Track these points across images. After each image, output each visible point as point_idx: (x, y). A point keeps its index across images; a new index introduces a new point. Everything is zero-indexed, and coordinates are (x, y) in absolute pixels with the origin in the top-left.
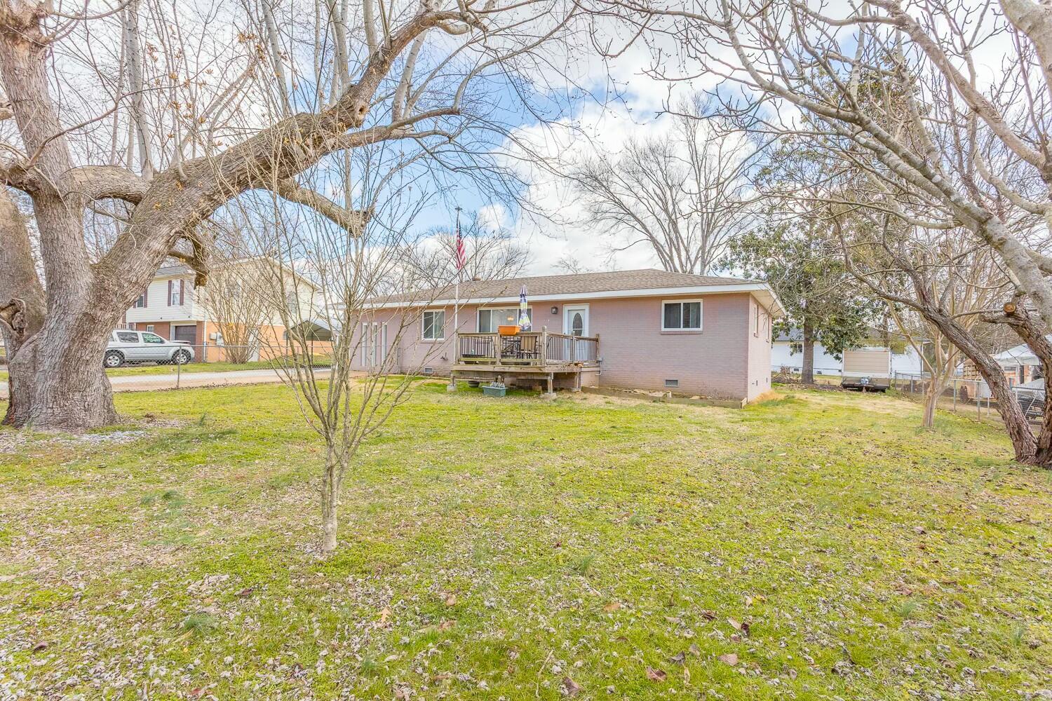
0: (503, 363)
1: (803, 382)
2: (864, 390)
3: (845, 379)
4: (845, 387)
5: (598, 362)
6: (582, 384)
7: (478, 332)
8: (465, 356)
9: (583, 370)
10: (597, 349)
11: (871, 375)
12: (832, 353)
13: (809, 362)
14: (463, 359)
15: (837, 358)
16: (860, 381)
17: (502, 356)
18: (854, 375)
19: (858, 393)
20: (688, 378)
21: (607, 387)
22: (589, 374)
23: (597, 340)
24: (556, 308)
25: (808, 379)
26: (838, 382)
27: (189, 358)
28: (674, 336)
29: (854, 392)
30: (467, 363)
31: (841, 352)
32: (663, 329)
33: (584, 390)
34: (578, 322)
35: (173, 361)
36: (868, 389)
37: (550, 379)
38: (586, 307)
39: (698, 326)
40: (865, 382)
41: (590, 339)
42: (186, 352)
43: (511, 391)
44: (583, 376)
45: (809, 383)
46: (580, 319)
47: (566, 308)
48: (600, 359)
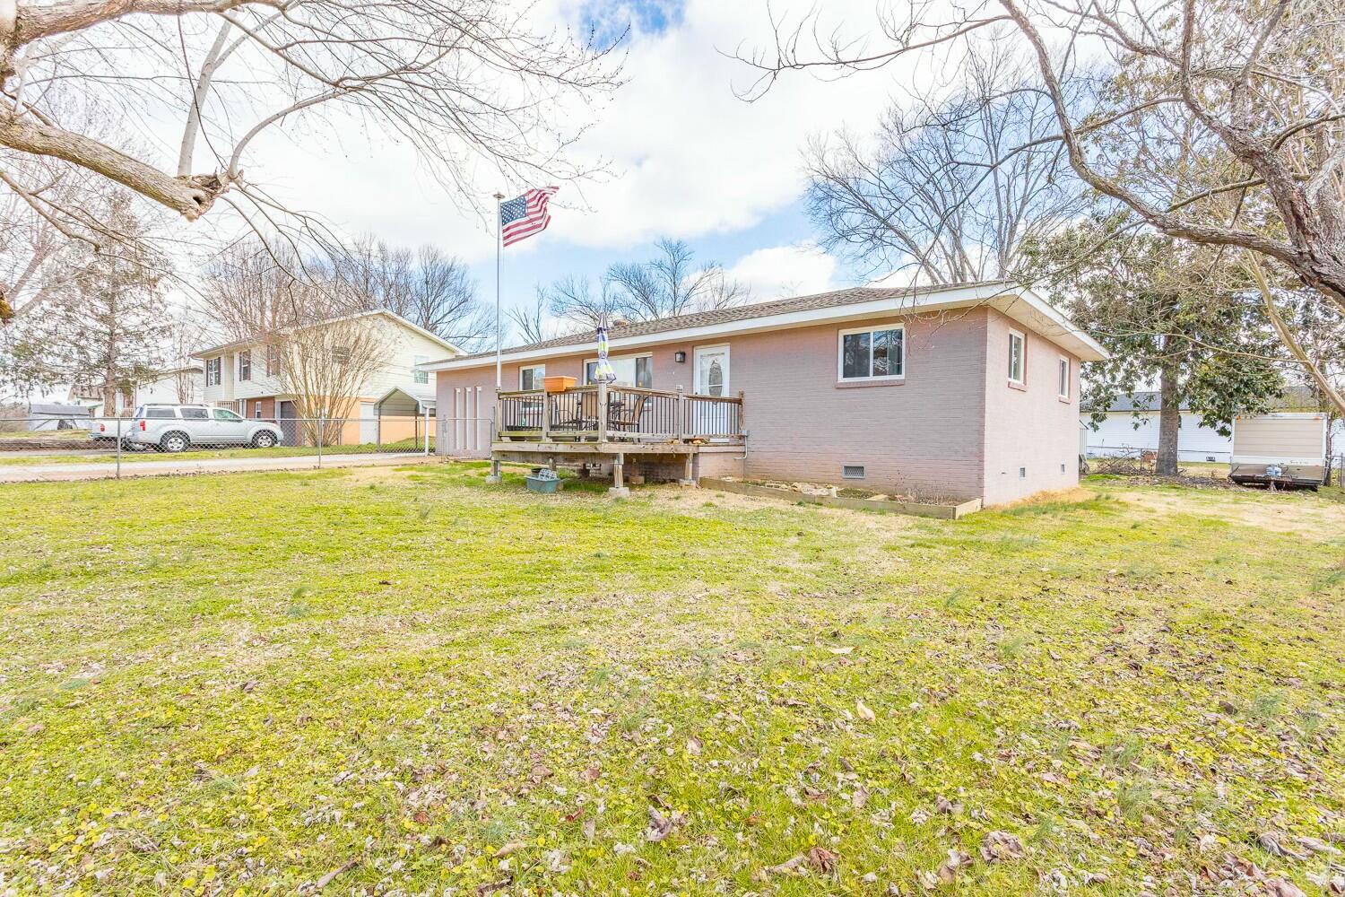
0: (555, 439)
1: (1159, 472)
2: (1272, 486)
3: (1236, 467)
4: (1240, 481)
5: (742, 437)
6: (702, 473)
7: (521, 390)
8: (510, 428)
9: (701, 449)
10: (740, 417)
11: (1287, 462)
12: (1213, 425)
13: (1170, 440)
14: (505, 433)
15: (1224, 432)
16: (1265, 471)
17: (553, 427)
18: (1252, 461)
19: (1258, 492)
20: (881, 462)
21: (753, 481)
22: (716, 457)
23: (739, 402)
24: (683, 352)
25: (1165, 468)
26: (1224, 473)
27: (275, 440)
28: (857, 391)
29: (1251, 490)
30: (514, 439)
31: (1229, 421)
32: (841, 379)
33: (704, 483)
34: (715, 375)
35: (253, 445)
36: (1280, 486)
37: (619, 465)
38: (725, 349)
39: (899, 371)
40: (1276, 473)
41: (730, 401)
42: (271, 434)
43: (568, 486)
44: (702, 460)
45: (1169, 474)
46: (719, 368)
47: (699, 352)
48: (744, 433)
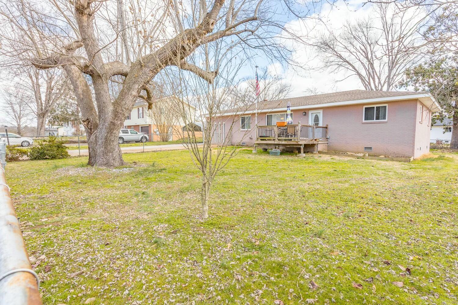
0: (279, 140)
1: (451, 148)
5: (327, 138)
6: (319, 150)
7: (266, 125)
8: (260, 137)
9: (319, 142)
10: (326, 132)
13: (456, 137)
17: (278, 136)
20: (377, 146)
21: (331, 151)
22: (323, 144)
23: (327, 128)
24: (305, 112)
25: (454, 147)
27: (147, 140)
30: (261, 140)
32: (364, 121)
33: (320, 152)
34: (316, 119)
35: (141, 141)
37: (302, 147)
38: (321, 111)
39: (384, 119)
41: (323, 127)
42: (146, 137)
43: (283, 153)
44: (319, 146)
45: (455, 149)
46: (318, 117)
47: (310, 112)
48: (328, 137)
